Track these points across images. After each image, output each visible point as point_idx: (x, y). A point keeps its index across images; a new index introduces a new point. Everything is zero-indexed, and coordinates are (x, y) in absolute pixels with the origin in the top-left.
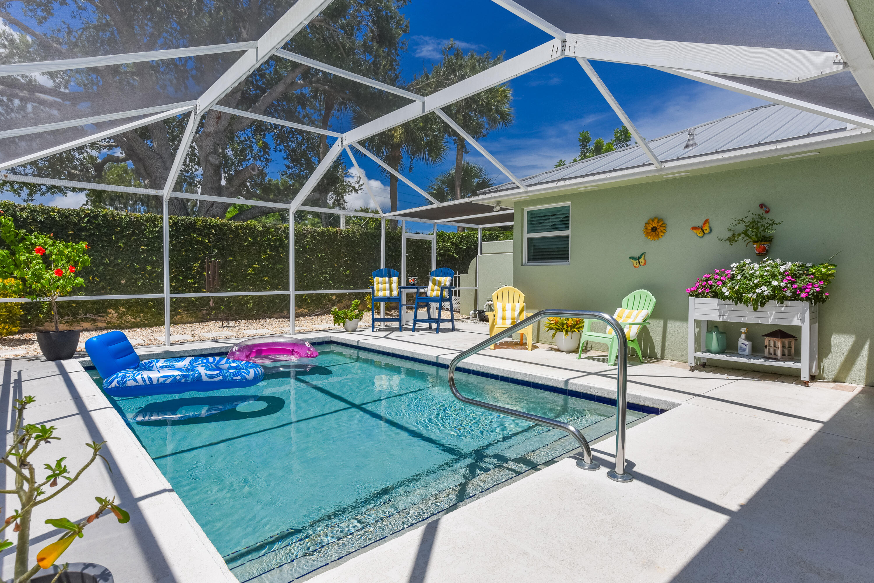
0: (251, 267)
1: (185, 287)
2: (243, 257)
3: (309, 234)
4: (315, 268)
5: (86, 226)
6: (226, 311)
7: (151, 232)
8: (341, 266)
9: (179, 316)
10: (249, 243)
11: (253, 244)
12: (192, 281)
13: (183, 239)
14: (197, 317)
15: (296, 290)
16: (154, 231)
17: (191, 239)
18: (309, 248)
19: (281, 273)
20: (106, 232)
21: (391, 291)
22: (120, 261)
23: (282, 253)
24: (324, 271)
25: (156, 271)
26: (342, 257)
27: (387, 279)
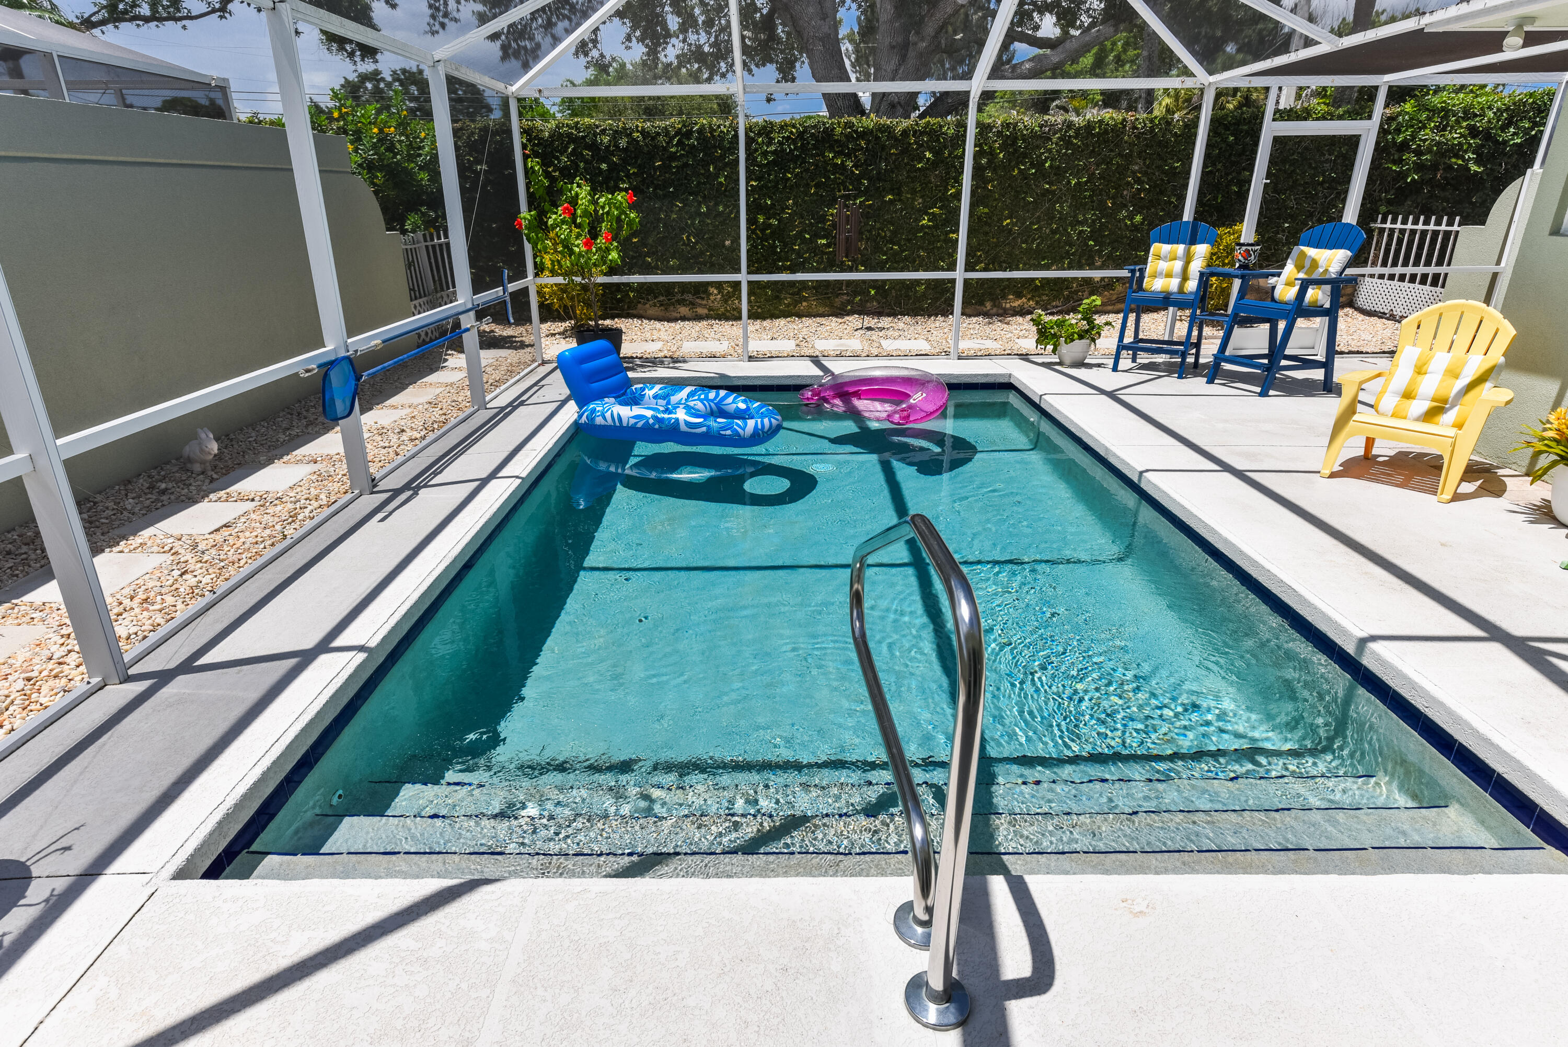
0: (927, 214)
1: (814, 252)
2: (914, 192)
3: (1055, 134)
4: (1060, 212)
5: (677, 151)
6: (878, 297)
7: (765, 154)
8: (1125, 206)
9: (804, 304)
10: (927, 163)
11: (934, 164)
12: (824, 241)
13: (813, 164)
14: (832, 306)
15: (966, 270)
16: (769, 152)
17: (825, 162)
18: (1050, 166)
19: (986, 223)
20: (702, 159)
21: (1185, 277)
22: (721, 209)
23: (992, 180)
24: (1081, 218)
25: (770, 224)
26: (1129, 183)
27: (1180, 248)
